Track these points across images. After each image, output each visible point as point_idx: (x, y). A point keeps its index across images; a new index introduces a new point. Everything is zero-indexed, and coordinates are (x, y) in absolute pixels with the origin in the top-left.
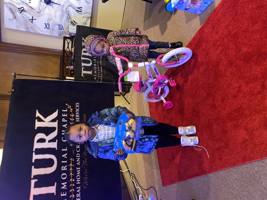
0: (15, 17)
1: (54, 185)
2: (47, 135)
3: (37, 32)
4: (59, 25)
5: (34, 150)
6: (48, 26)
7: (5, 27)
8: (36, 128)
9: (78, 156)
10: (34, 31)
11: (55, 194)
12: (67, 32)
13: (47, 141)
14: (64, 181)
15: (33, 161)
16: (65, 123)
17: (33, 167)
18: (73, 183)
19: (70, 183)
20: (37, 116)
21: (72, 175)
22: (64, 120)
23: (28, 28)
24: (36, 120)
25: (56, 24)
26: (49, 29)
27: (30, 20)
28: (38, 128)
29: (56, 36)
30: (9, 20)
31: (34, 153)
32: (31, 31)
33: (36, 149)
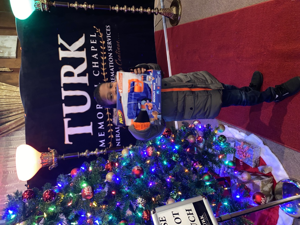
1: (89, 125)
5: (62, 85)
8: (60, 59)
11: (92, 134)
13: (76, 75)
14: (101, 121)
15: (63, 98)
16: (94, 53)
17: (64, 105)
18: (111, 122)
19: (108, 123)
20: (59, 44)
21: (109, 115)
22: (93, 49)
24: (60, 49)
28: (62, 58)
31: (62, 89)
33: (64, 84)
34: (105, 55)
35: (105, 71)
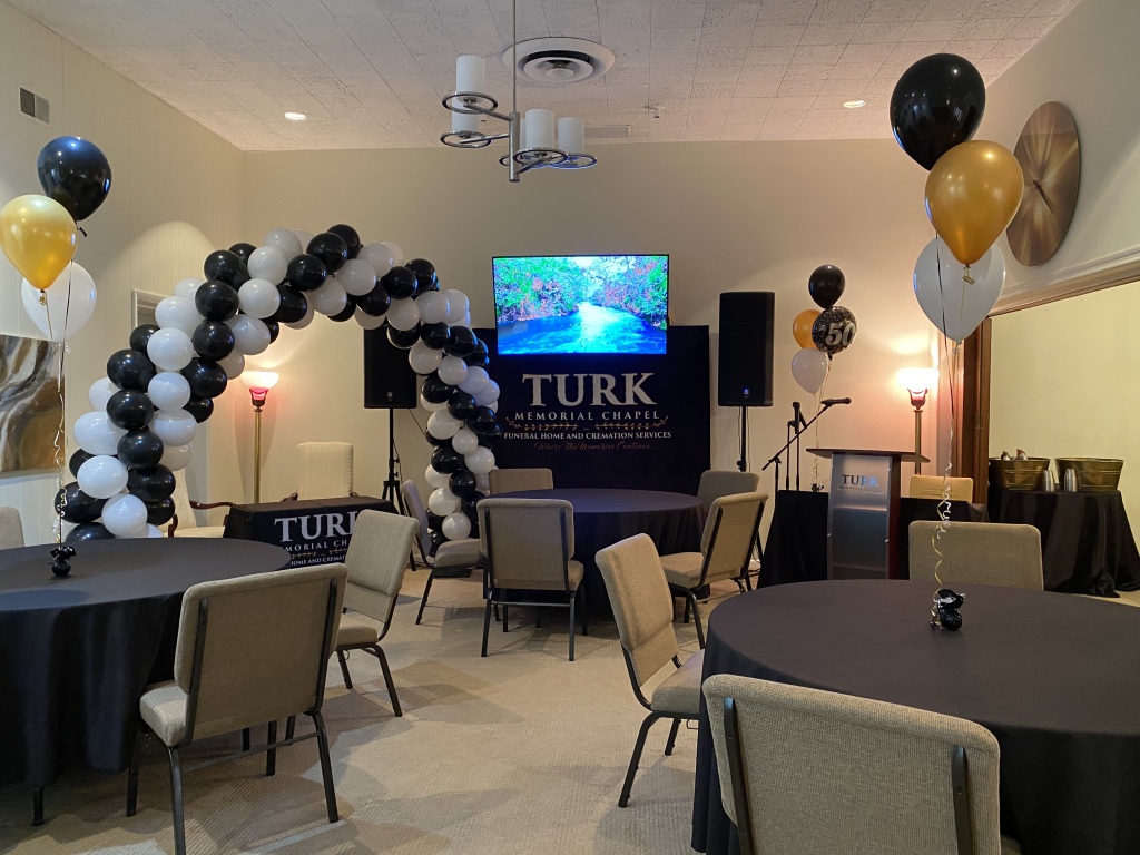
2: (612, 391)
9: (580, 436)
13: (603, 391)
14: (546, 416)
16: (633, 415)
18: (543, 429)
19: (543, 425)
20: (642, 374)
21: (553, 427)
22: (638, 413)
34: (630, 428)
35: (609, 427)
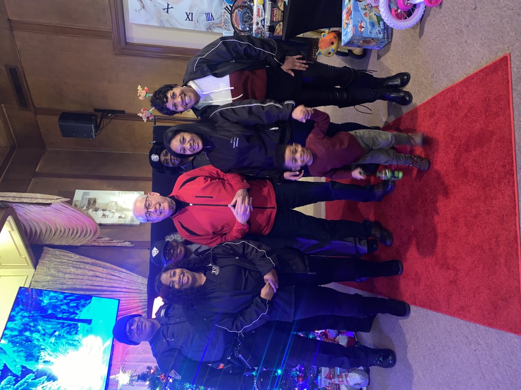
0: (143, 7)
3: (175, 27)
4: (207, 14)
6: (190, 17)
7: (131, 22)
10: (171, 25)
12: (220, 24)
23: (161, 22)
25: (202, 13)
26: (192, 20)
27: (164, 9)
29: (203, 30)
30: (136, 11)
32: (166, 26)
